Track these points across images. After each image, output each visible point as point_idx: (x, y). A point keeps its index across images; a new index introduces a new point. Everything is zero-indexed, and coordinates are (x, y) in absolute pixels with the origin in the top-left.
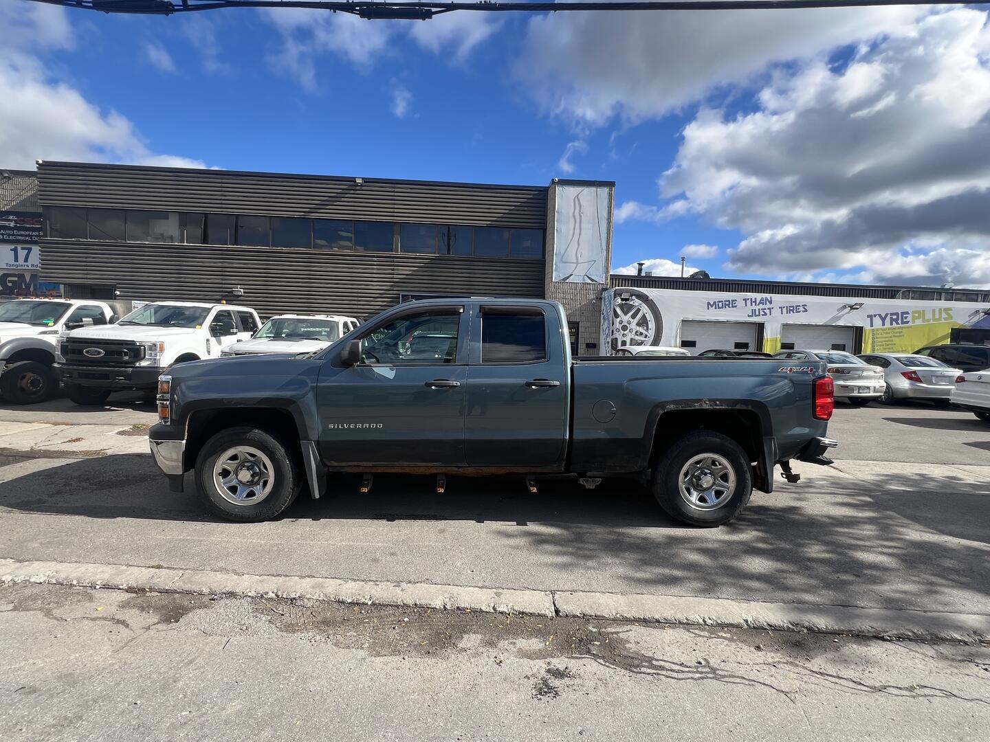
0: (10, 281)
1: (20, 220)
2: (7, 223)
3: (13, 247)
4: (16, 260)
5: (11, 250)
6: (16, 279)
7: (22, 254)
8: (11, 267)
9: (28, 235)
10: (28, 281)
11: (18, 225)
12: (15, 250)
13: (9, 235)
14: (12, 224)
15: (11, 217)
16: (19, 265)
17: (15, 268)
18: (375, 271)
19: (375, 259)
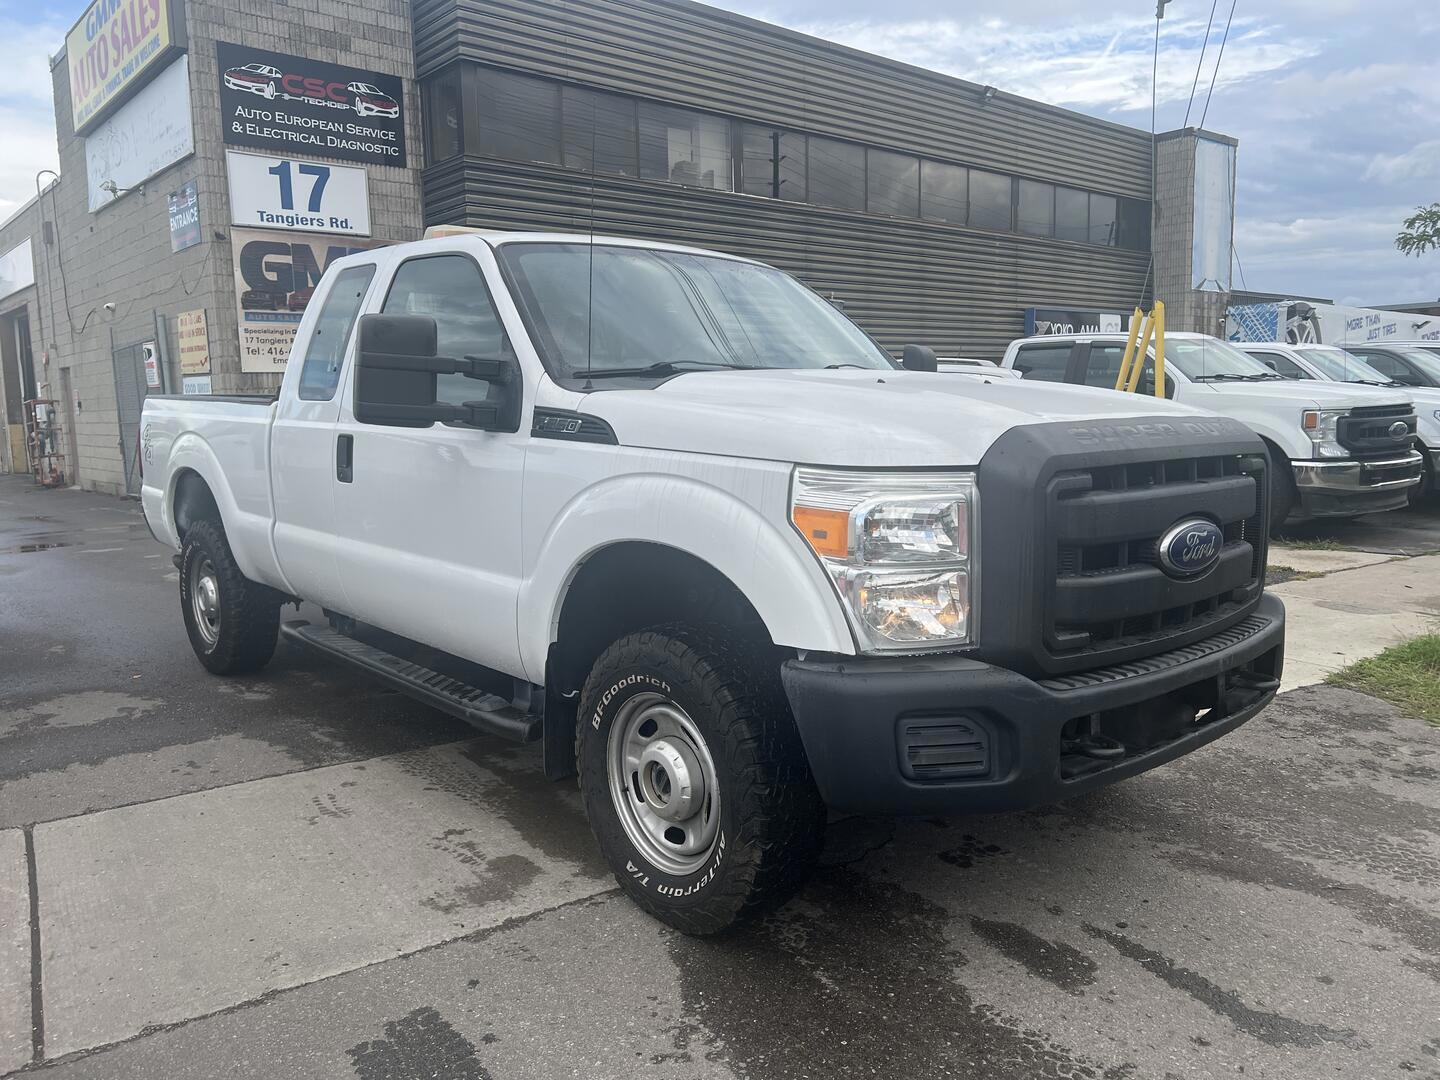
0: (271, 267)
1: (290, 82)
2: (253, 87)
3: (276, 163)
4: (287, 202)
5: (272, 171)
6: (288, 259)
7: (303, 185)
8: (275, 225)
9: (316, 131)
10: (321, 267)
11: (287, 97)
12: (283, 172)
13: (261, 124)
14: (269, 92)
15: (265, 70)
16: (297, 219)
17: (285, 225)
18: (997, 267)
19: (998, 244)
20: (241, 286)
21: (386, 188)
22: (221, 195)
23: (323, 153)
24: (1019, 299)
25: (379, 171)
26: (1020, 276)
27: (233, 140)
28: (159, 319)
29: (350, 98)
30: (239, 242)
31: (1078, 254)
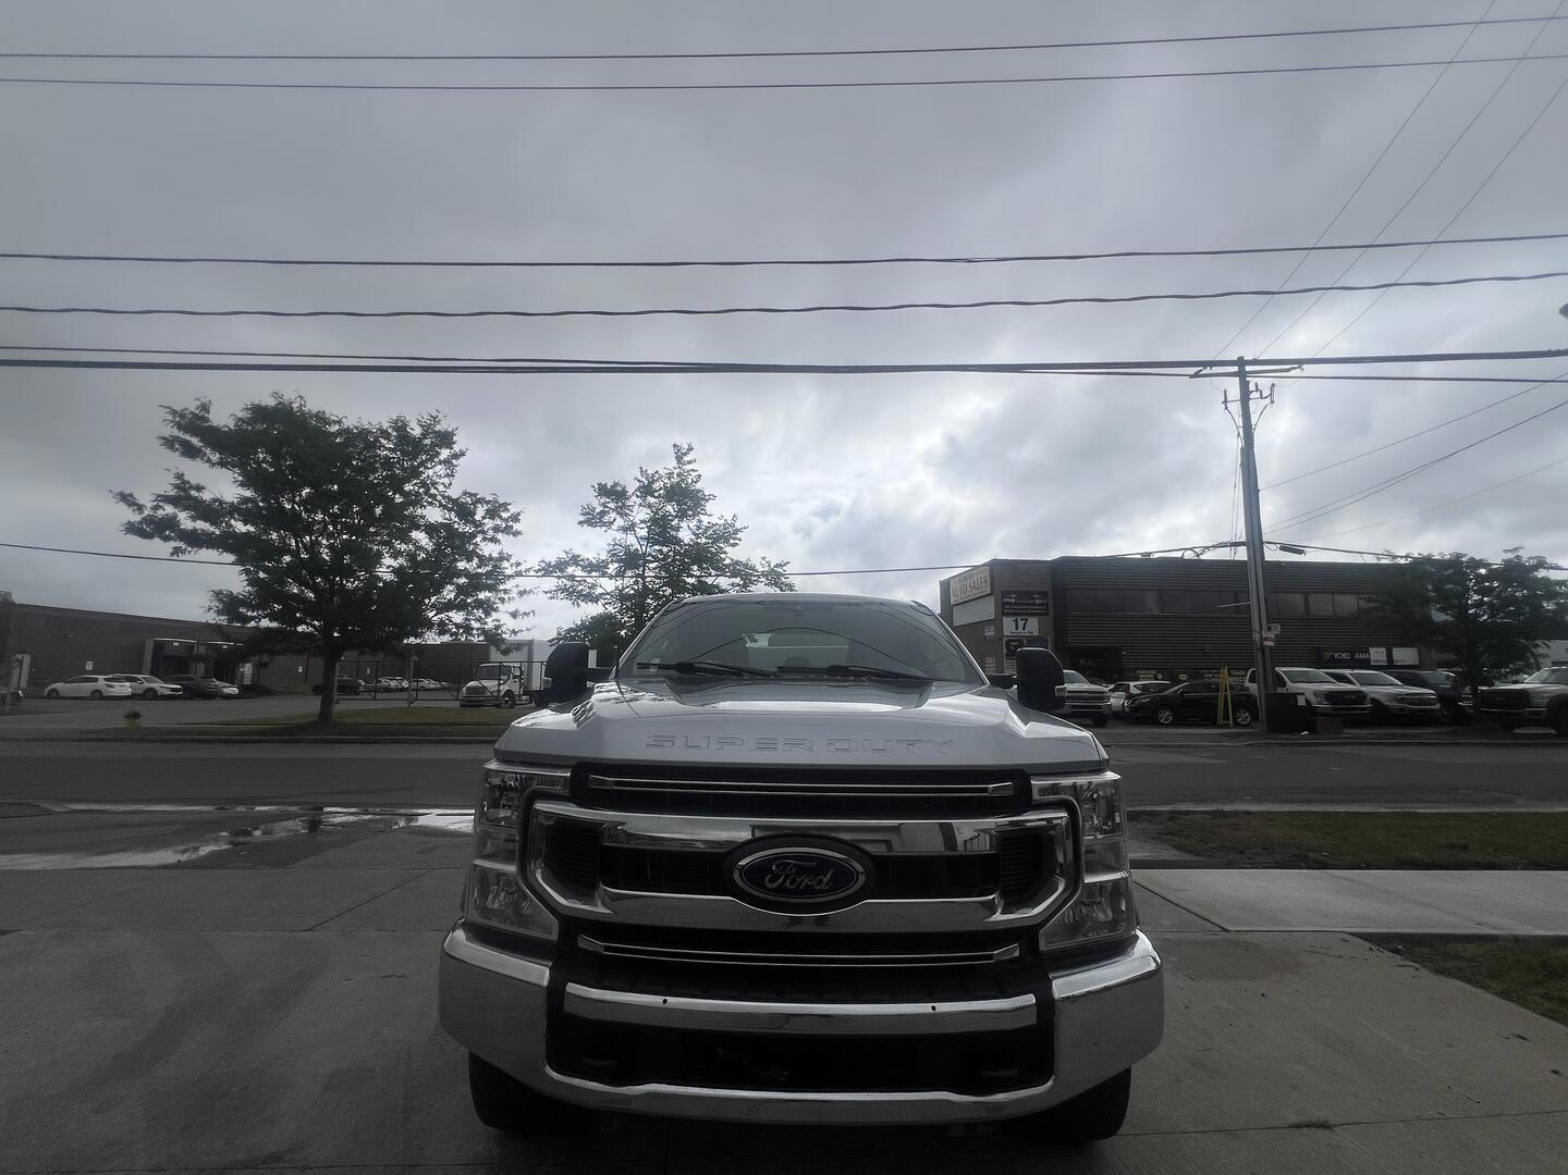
1: (1019, 598)
3: (1014, 618)
4: (1017, 629)
5: (1014, 621)
6: (1017, 644)
7: (1021, 623)
8: (1014, 635)
9: (1025, 609)
11: (1017, 601)
12: (1016, 621)
13: (1011, 609)
14: (1013, 601)
15: (1013, 596)
16: (1020, 632)
17: (1016, 634)
20: (1005, 651)
21: (1044, 622)
22: (1000, 628)
23: (1026, 615)
25: (1042, 618)
27: (1004, 614)
29: (1034, 599)
30: (1005, 640)
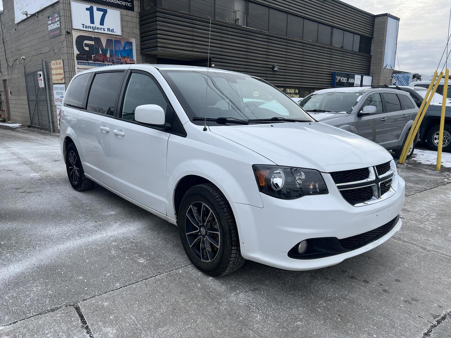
0: (87, 45)
4: (92, 21)
7: (98, 15)
10: (104, 47)
12: (91, 10)
16: (96, 27)
17: (91, 30)
18: (325, 57)
19: (326, 49)
20: (76, 52)
21: (127, 18)
22: (69, 17)
23: (105, 4)
24: (331, 69)
25: (124, 12)
26: (332, 61)
28: (44, 63)
30: (75, 35)
31: (349, 54)
